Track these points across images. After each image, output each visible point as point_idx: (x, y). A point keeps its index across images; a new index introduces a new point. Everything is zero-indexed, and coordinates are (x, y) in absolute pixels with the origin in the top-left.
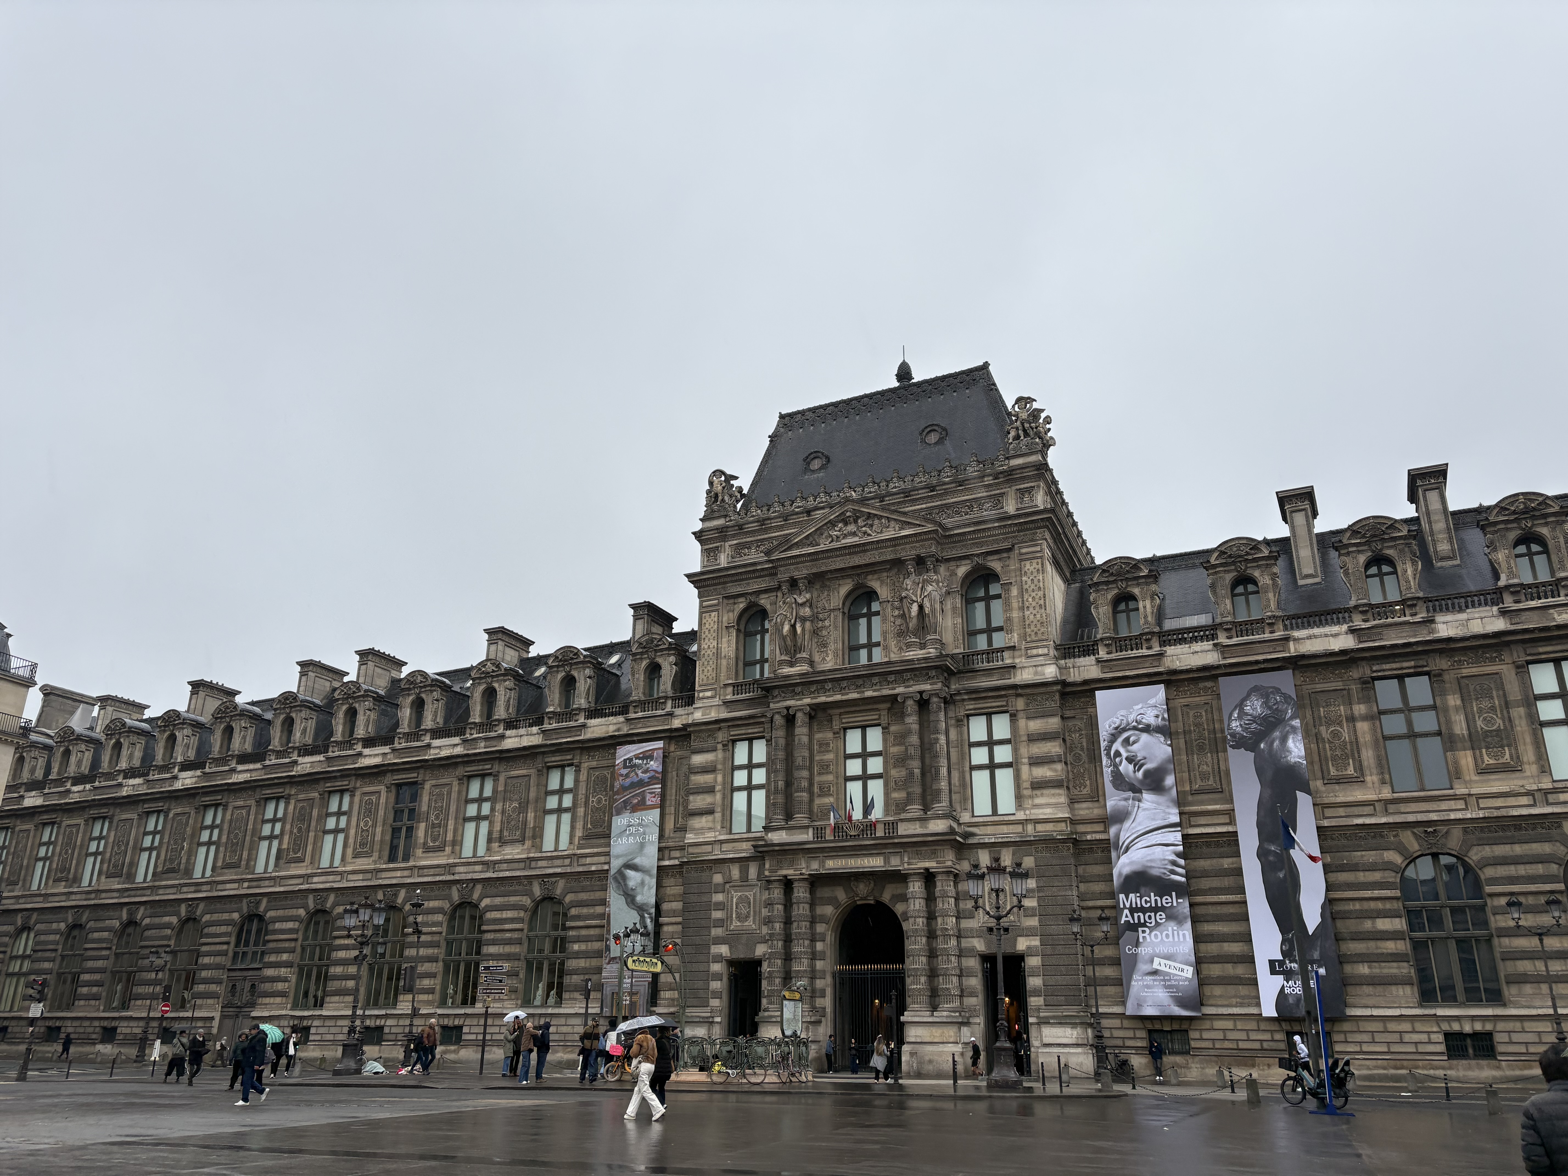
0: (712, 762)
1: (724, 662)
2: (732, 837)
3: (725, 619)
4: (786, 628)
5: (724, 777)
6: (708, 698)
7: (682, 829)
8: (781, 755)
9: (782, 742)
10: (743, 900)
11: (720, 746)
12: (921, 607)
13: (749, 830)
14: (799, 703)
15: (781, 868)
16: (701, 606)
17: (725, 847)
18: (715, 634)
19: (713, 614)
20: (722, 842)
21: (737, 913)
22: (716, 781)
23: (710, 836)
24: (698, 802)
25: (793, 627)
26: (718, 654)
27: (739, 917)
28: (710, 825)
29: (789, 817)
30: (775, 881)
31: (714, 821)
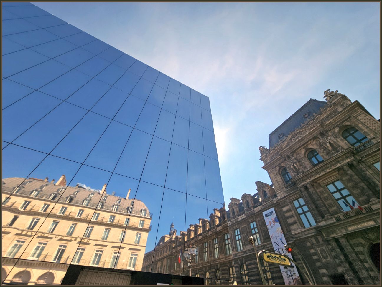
0: (289, 208)
1: (280, 183)
2: (306, 229)
3: (275, 173)
4: (292, 167)
5: (294, 212)
6: (280, 193)
7: (290, 231)
8: (309, 199)
9: (307, 195)
10: (322, 250)
11: (289, 204)
12: (330, 143)
13: (311, 226)
14: (306, 182)
15: (330, 235)
16: (268, 173)
17: (306, 233)
18: (274, 177)
19: (272, 173)
20: (304, 232)
21: (322, 256)
22: (293, 213)
23: (299, 231)
24: (290, 221)
25: (294, 166)
26: (277, 181)
27: (324, 257)
28: (297, 227)
29: (323, 217)
30: (331, 240)
31: (298, 226)
